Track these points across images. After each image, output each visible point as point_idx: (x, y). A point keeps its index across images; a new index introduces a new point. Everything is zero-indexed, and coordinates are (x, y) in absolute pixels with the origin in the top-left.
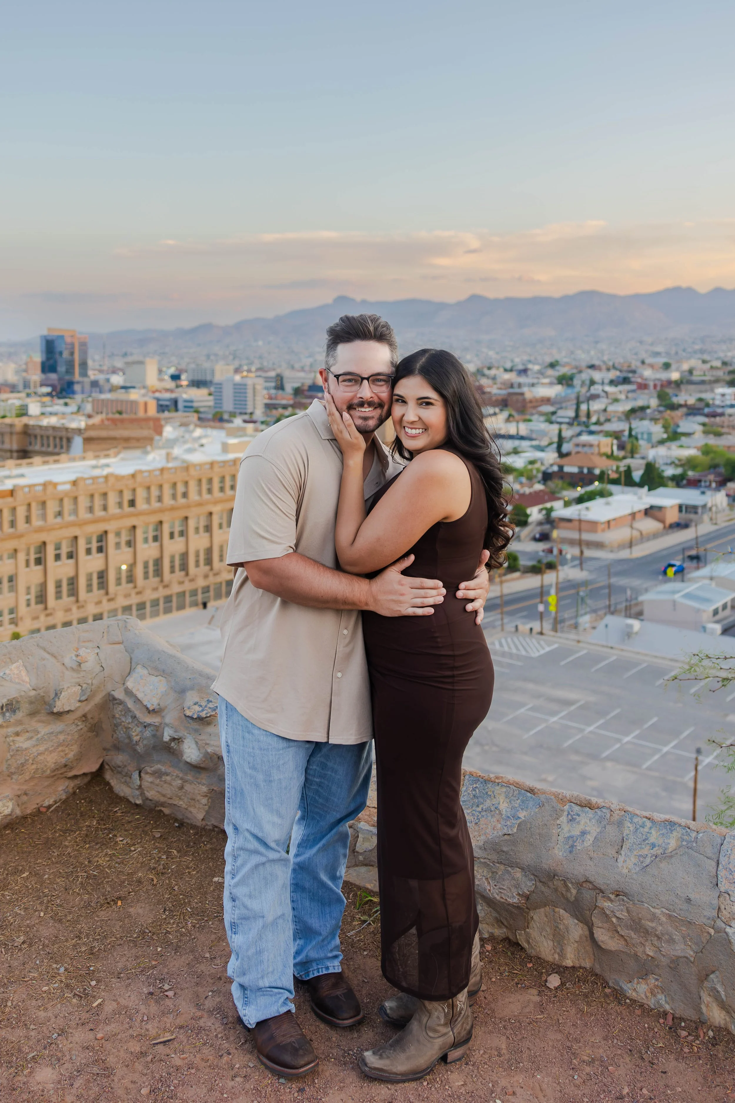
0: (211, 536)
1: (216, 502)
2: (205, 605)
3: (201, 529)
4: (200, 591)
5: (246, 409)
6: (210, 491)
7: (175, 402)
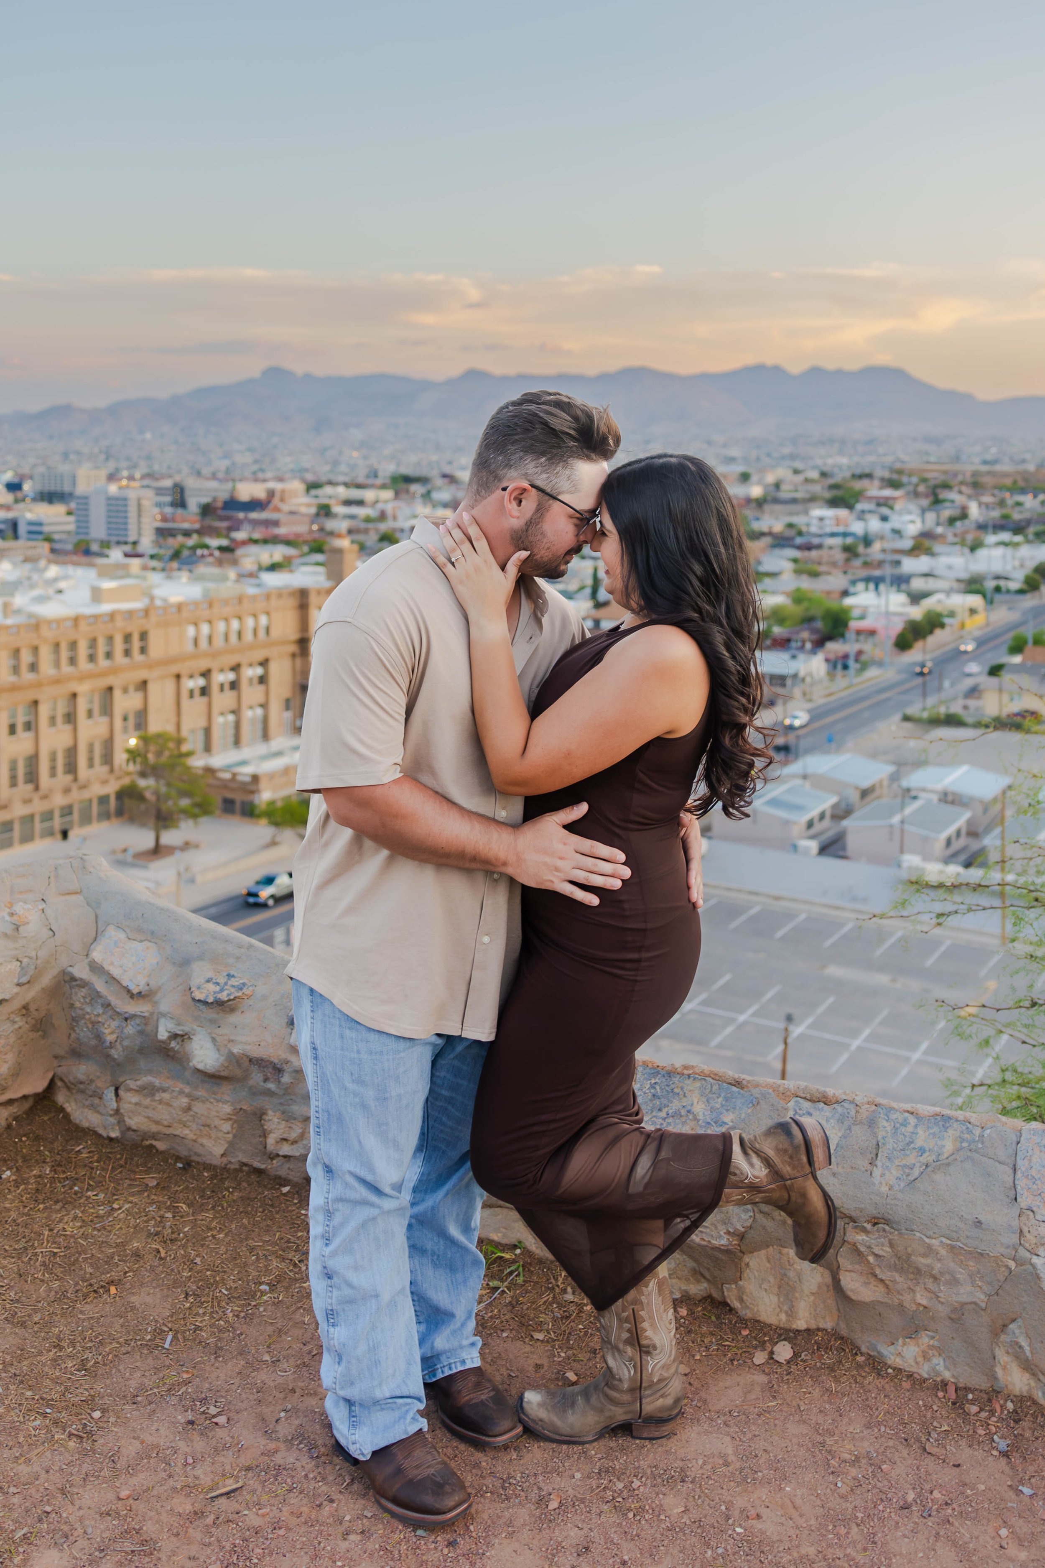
0: (75, 730)
1: (82, 678)
2: (65, 834)
3: (59, 719)
4: (57, 814)
5: (126, 535)
6: (73, 661)
7: (14, 525)
